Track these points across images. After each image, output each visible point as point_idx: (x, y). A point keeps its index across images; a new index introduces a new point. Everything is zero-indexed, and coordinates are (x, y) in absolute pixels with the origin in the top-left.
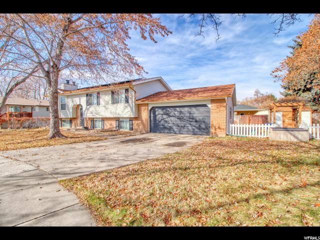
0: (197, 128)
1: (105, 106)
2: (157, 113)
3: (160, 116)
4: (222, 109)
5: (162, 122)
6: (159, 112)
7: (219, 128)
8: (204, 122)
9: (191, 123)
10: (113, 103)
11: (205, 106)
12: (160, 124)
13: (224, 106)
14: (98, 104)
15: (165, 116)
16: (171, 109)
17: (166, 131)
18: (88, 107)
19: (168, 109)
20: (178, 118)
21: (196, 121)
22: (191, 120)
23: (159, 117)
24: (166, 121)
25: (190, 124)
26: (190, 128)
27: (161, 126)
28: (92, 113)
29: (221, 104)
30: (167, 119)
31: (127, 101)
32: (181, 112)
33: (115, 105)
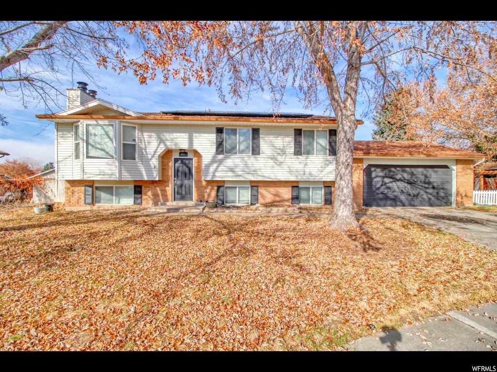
0: (434, 196)
1: (273, 158)
2: (373, 175)
3: (379, 179)
4: (469, 171)
5: (382, 189)
6: (377, 173)
7: (466, 196)
8: (443, 189)
9: (428, 191)
10: (298, 152)
11: (446, 167)
12: (378, 192)
13: (471, 169)
14: (256, 151)
15: (387, 180)
16: (398, 169)
17: (389, 202)
18: (220, 157)
19: (393, 169)
20: (408, 183)
21: (433, 188)
22: (426, 186)
23: (377, 182)
24: (389, 188)
25: (426, 192)
26: (425, 196)
27: (381, 196)
28: (232, 170)
29: (468, 166)
30: (390, 185)
31: (333, 151)
32: (412, 174)
33: (302, 158)
